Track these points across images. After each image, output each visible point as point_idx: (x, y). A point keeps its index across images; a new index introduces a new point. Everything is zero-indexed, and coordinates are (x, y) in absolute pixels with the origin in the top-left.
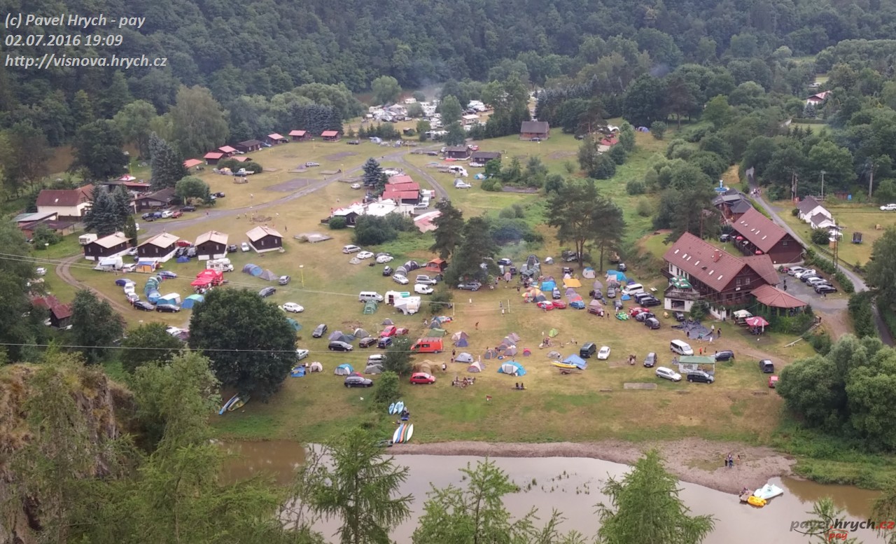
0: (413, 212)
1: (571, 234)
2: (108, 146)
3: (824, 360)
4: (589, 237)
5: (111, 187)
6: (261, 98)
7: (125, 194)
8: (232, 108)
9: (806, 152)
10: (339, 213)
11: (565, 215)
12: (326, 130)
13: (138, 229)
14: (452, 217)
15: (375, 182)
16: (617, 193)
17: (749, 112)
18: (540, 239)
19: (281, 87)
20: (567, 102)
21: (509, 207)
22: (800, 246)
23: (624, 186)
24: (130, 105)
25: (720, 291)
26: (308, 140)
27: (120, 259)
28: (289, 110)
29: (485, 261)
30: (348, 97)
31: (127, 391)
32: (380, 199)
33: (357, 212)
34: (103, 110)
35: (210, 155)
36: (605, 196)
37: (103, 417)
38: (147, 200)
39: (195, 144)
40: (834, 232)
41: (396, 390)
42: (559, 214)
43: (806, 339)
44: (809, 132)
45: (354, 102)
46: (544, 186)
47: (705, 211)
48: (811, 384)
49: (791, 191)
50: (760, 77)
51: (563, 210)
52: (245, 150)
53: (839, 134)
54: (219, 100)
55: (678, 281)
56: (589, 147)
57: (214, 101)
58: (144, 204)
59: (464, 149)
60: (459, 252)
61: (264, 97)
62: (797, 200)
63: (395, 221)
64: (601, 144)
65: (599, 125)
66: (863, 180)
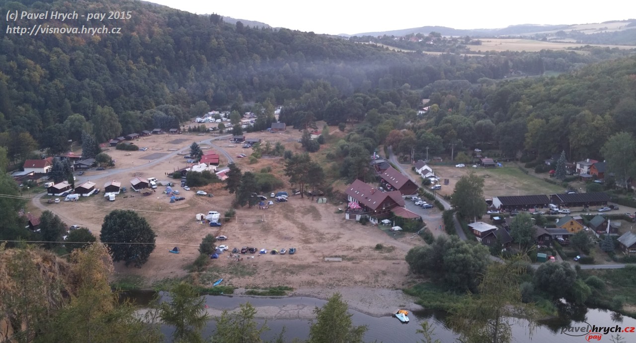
0: (216, 170)
1: (297, 180)
2: (60, 137)
3: (429, 247)
4: (306, 182)
5: (62, 158)
8: (123, 117)
11: (294, 171)
12: (171, 128)
13: (75, 179)
14: (235, 172)
15: (196, 154)
16: (321, 159)
17: (389, 117)
18: (282, 184)
19: (148, 106)
20: (295, 113)
21: (265, 167)
22: (416, 187)
23: (324, 156)
24: (72, 116)
25: (374, 209)
26: (162, 133)
28: (152, 118)
30: (182, 110)
31: (66, 263)
32: (199, 163)
33: (187, 170)
34: (58, 119)
35: (113, 141)
36: (314, 160)
38: (80, 164)
39: (105, 136)
40: (432, 179)
41: (206, 262)
42: (291, 170)
43: (420, 234)
44: (420, 127)
46: (284, 155)
47: (366, 168)
48: (422, 256)
49: (411, 158)
50: (394, 100)
51: (294, 167)
52: (130, 139)
54: (117, 113)
56: (306, 135)
57: (115, 113)
58: (78, 167)
59: (242, 137)
60: (240, 190)
61: (140, 112)
62: (414, 162)
63: (206, 174)
64: (313, 134)
65: (312, 125)
66: (448, 151)
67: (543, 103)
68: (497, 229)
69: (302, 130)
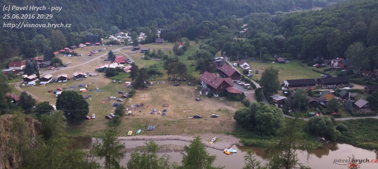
0: (123, 67)
1: (171, 72)
2: (30, 48)
3: (248, 108)
4: (176, 73)
5: (32, 61)
6: (77, 33)
7: (36, 63)
8: (68, 36)
9: (241, 46)
10: (101, 67)
11: (169, 67)
12: (97, 42)
13: (40, 73)
14: (135, 68)
15: (112, 58)
16: (185, 60)
17: (224, 35)
18: (162, 74)
19: (82, 29)
20: (169, 33)
21: (152, 65)
22: (240, 75)
23: (187, 57)
24: (37, 36)
25: (216, 88)
26: (91, 45)
27: (35, 82)
28: (85, 36)
29: (145, 81)
30: (103, 32)
31: (38, 122)
32: (113, 63)
33: (107, 67)
34: (29, 37)
35: (62, 51)
36: (181, 61)
37: (31, 130)
38: (43, 64)
39: (57, 47)
40: (250, 70)
41: (119, 120)
42: (168, 66)
43: (242, 102)
44: (242, 40)
45: (105, 34)
46: (163, 58)
47: (211, 65)
48: (244, 116)
49: (237, 58)
50: (227, 24)
51: (169, 65)
52: (72, 49)
53: (251, 41)
54: (64, 34)
55: (204, 86)
56: (176, 46)
58: (42, 66)
59: (138, 47)
60: (138, 78)
62: (239, 61)
63: (118, 69)
64: (180, 45)
65: (179, 40)
66: (258, 54)
67: (312, 26)
68: (286, 98)
69: (174, 43)
